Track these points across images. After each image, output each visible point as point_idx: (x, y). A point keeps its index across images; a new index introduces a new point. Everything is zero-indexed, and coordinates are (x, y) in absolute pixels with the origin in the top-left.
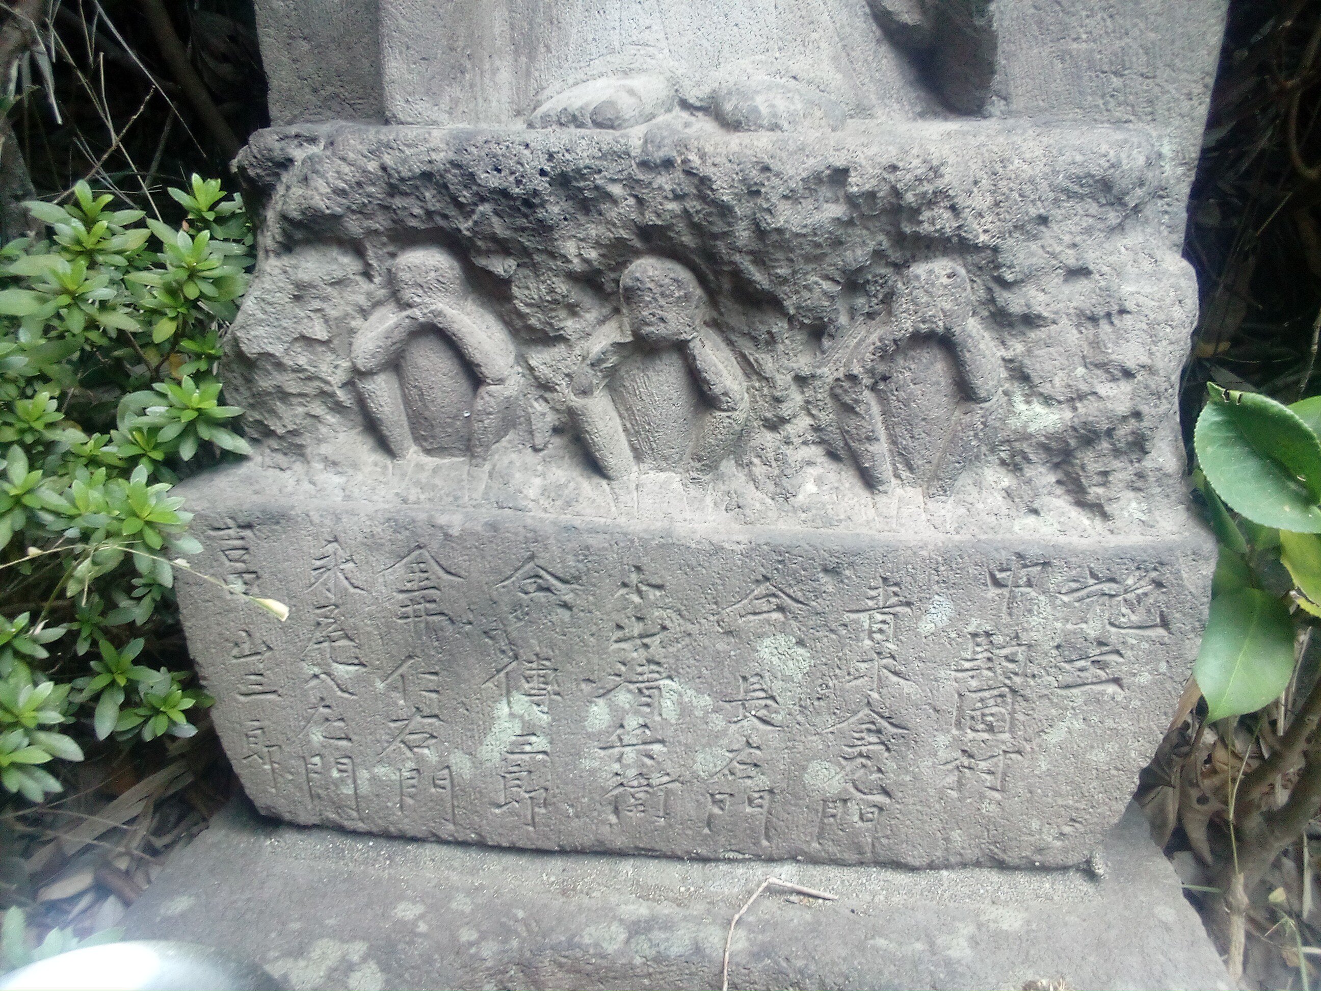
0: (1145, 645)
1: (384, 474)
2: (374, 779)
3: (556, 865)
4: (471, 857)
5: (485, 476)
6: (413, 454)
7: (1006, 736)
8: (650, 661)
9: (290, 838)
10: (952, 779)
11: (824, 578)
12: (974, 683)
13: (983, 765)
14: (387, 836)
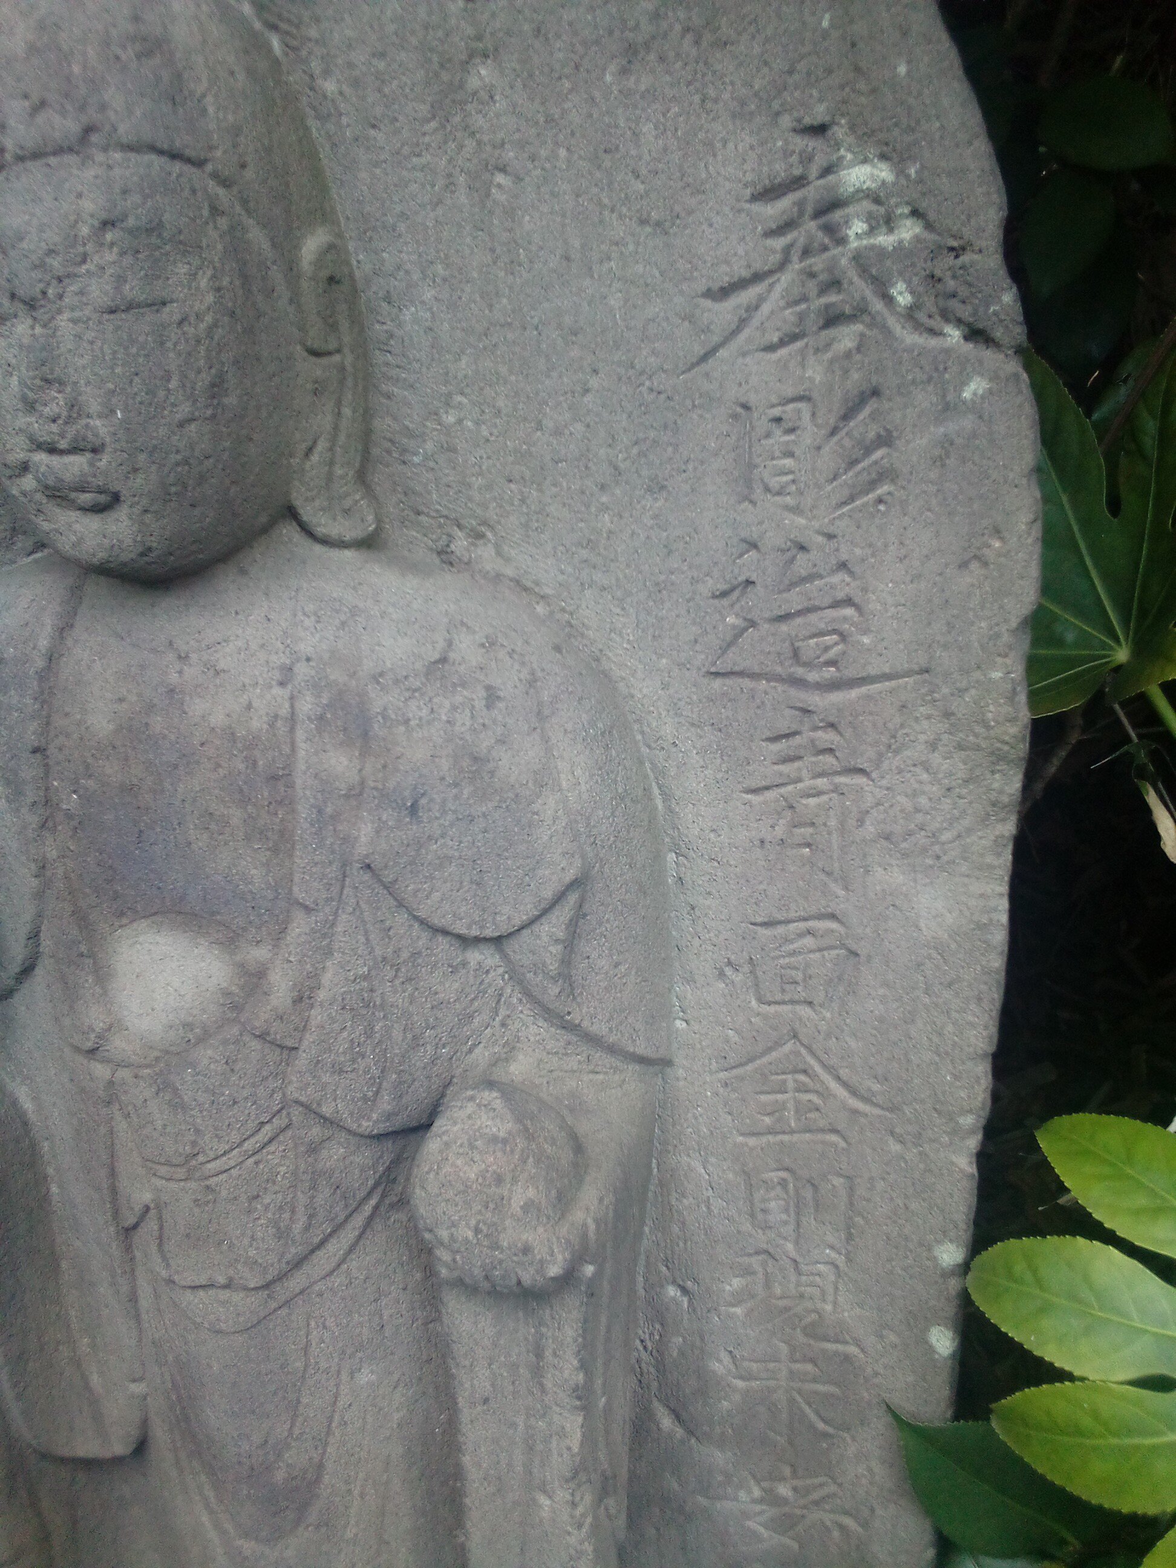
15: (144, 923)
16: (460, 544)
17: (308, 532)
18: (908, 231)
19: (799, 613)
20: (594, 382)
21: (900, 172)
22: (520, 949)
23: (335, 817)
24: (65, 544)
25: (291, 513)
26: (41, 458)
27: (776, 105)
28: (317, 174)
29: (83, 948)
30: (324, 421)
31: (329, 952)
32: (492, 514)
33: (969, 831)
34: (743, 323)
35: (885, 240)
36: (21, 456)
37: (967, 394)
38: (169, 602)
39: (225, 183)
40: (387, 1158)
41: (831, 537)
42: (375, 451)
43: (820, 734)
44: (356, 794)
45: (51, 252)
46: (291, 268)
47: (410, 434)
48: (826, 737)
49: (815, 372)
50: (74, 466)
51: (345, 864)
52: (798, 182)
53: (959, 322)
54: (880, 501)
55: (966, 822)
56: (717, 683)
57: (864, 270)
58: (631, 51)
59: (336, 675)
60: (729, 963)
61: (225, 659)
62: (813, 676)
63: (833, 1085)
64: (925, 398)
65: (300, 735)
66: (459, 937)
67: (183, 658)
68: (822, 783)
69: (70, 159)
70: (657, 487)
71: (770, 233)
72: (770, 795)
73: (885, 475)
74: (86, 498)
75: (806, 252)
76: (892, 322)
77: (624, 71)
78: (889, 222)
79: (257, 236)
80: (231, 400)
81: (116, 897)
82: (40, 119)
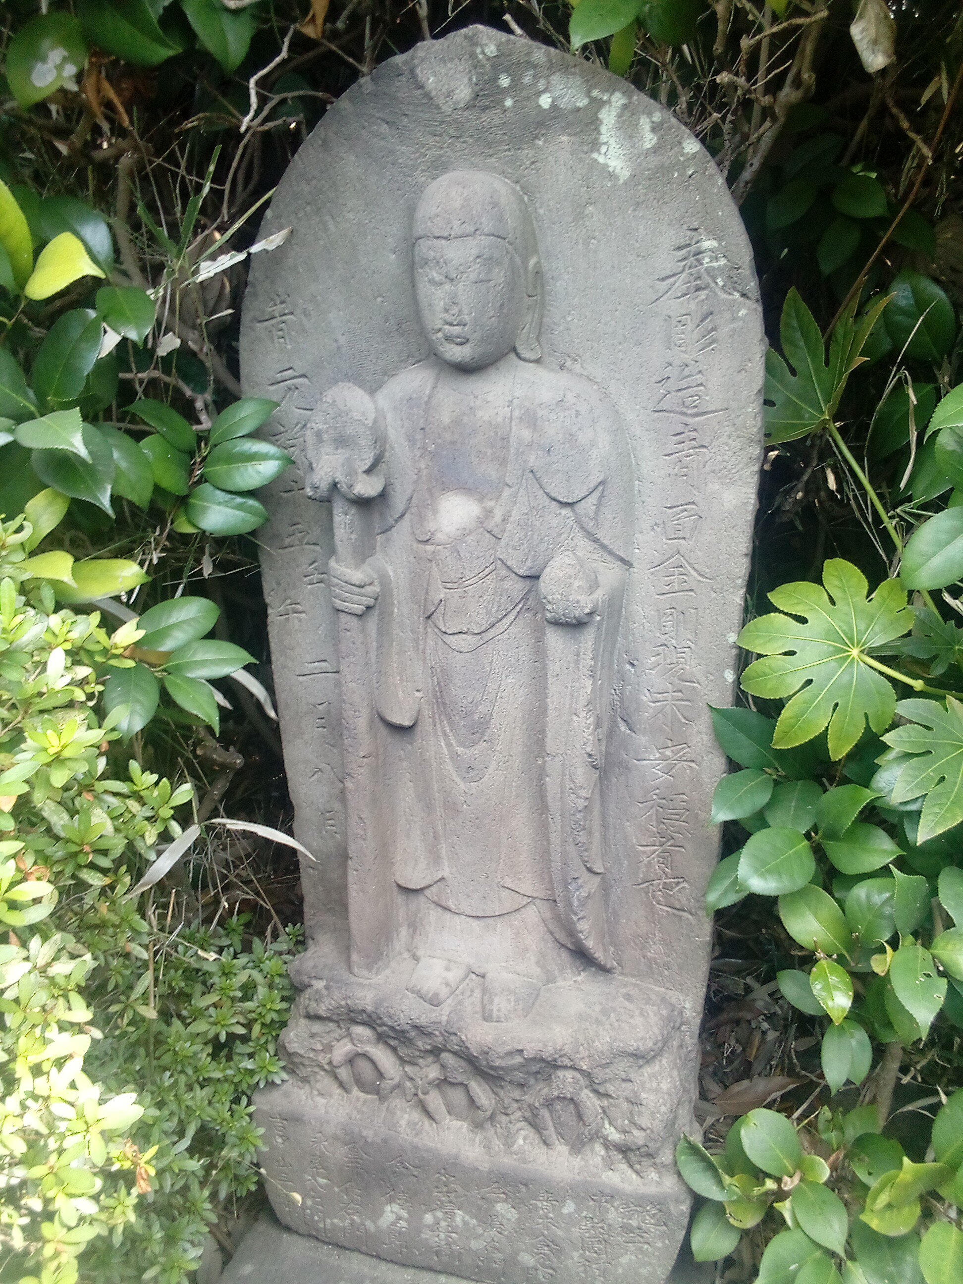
0: (658, 1232)
1: (343, 1100)
2: (333, 1224)
3: (412, 1271)
4: (374, 1261)
5: (385, 1109)
6: (356, 1091)
7: (604, 1256)
8: (451, 1202)
9: (295, 1237)
10: (582, 1269)
11: (521, 1186)
12: (587, 1235)
13: (594, 1266)
14: (337, 1245)
15: (451, 493)
16: (569, 363)
17: (518, 356)
18: (723, 262)
19: (685, 389)
20: (619, 307)
21: (719, 244)
22: (579, 508)
23: (523, 453)
24: (448, 356)
25: (514, 350)
26: (447, 327)
27: (682, 222)
28: (535, 239)
29: (429, 502)
30: (529, 318)
31: (515, 503)
32: (581, 352)
33: (742, 469)
34: (669, 289)
35: (715, 264)
36: (440, 326)
37: (740, 314)
38: (473, 378)
39: (511, 244)
40: (527, 588)
41: (697, 362)
42: (543, 330)
43: (691, 433)
44: (530, 445)
45: (461, 265)
46: (526, 268)
47: (554, 323)
48: (693, 434)
49: (692, 306)
50: (457, 330)
51: (524, 471)
52: (689, 245)
53: (738, 291)
54: (712, 350)
55: (741, 466)
56: (657, 414)
57: (708, 274)
58: (638, 204)
59: (527, 404)
60: (656, 524)
61: (490, 397)
62: (690, 412)
63: (692, 572)
64: (727, 315)
65: (513, 423)
66: (560, 502)
67: (476, 397)
68: (691, 451)
69: (471, 238)
70: (638, 343)
71: (679, 261)
72: (672, 456)
73: (714, 341)
74: (459, 340)
75: (690, 268)
76: (717, 290)
77: (635, 210)
78: (717, 259)
79: (518, 260)
80: (505, 311)
81: (443, 483)
82: (463, 226)
